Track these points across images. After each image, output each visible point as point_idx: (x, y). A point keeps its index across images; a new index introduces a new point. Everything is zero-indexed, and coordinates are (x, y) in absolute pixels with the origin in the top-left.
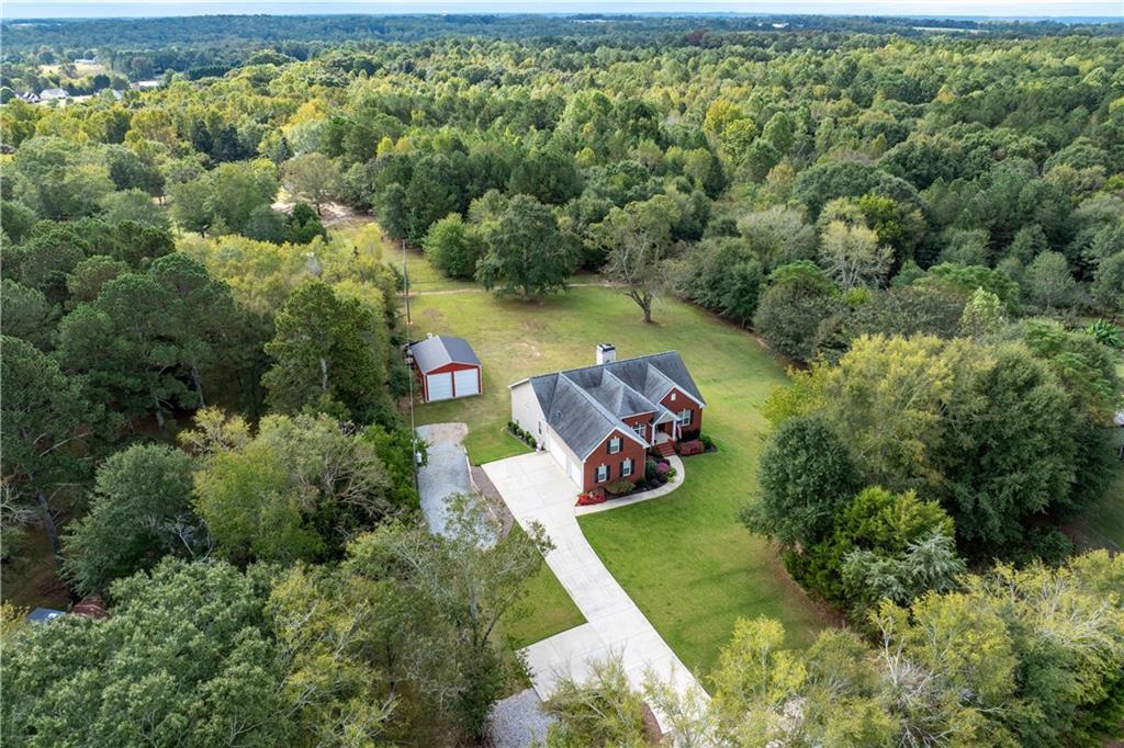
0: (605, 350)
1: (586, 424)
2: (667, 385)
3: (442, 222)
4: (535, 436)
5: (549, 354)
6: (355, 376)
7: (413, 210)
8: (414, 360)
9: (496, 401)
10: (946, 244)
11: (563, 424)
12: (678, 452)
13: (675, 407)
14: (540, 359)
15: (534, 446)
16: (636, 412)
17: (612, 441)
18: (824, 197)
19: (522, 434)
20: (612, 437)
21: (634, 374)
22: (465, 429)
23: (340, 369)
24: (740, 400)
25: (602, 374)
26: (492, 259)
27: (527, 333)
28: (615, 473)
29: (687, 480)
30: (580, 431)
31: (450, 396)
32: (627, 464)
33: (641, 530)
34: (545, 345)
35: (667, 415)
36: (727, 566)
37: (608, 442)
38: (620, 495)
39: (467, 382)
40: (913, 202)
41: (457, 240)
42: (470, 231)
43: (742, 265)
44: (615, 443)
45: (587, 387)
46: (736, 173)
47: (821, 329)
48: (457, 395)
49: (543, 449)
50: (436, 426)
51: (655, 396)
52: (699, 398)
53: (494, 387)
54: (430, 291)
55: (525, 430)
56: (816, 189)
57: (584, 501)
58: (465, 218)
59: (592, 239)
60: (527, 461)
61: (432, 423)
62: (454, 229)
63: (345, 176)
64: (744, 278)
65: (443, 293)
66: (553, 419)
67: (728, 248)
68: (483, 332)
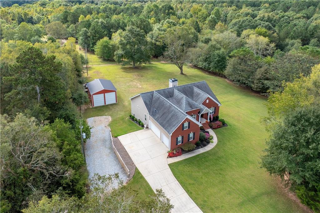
0: (173, 81)
1: (170, 116)
2: (205, 96)
3: (101, 40)
4: (143, 121)
5: (145, 86)
6: (54, 94)
7: (91, 37)
8: (88, 90)
9: (124, 106)
10: (287, 45)
11: (158, 116)
12: (211, 127)
13: (208, 106)
14: (142, 88)
15: (143, 126)
16: (193, 109)
17: (185, 123)
18: (241, 30)
19: (136, 120)
20: (185, 122)
21: (188, 91)
22: (110, 119)
23: (47, 91)
24: (227, 103)
25: (173, 91)
26: (120, 52)
27: (135, 79)
28: (186, 139)
29: (219, 141)
30: (167, 119)
31: (103, 104)
32: (191, 135)
33: (203, 171)
34: (143, 83)
35: (205, 110)
36: (255, 192)
37: (183, 124)
38: (189, 151)
39: (111, 98)
40: (273, 30)
41: (107, 45)
42: (112, 43)
43: (218, 51)
44: (186, 124)
45: (167, 98)
46: (203, 27)
47: (257, 73)
48: (107, 104)
49: (147, 128)
50: (97, 118)
51: (200, 100)
52: (218, 101)
53: (122, 100)
54: (96, 65)
55: (138, 118)
56: (238, 27)
57: (171, 155)
58: (110, 38)
59: (160, 42)
60: (140, 134)
61: (95, 116)
62: (106, 42)
63: (68, 29)
64: (219, 56)
65: (102, 65)
66: (153, 114)
67: (212, 45)
68: (118, 79)
